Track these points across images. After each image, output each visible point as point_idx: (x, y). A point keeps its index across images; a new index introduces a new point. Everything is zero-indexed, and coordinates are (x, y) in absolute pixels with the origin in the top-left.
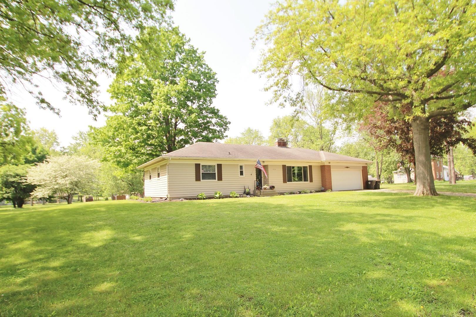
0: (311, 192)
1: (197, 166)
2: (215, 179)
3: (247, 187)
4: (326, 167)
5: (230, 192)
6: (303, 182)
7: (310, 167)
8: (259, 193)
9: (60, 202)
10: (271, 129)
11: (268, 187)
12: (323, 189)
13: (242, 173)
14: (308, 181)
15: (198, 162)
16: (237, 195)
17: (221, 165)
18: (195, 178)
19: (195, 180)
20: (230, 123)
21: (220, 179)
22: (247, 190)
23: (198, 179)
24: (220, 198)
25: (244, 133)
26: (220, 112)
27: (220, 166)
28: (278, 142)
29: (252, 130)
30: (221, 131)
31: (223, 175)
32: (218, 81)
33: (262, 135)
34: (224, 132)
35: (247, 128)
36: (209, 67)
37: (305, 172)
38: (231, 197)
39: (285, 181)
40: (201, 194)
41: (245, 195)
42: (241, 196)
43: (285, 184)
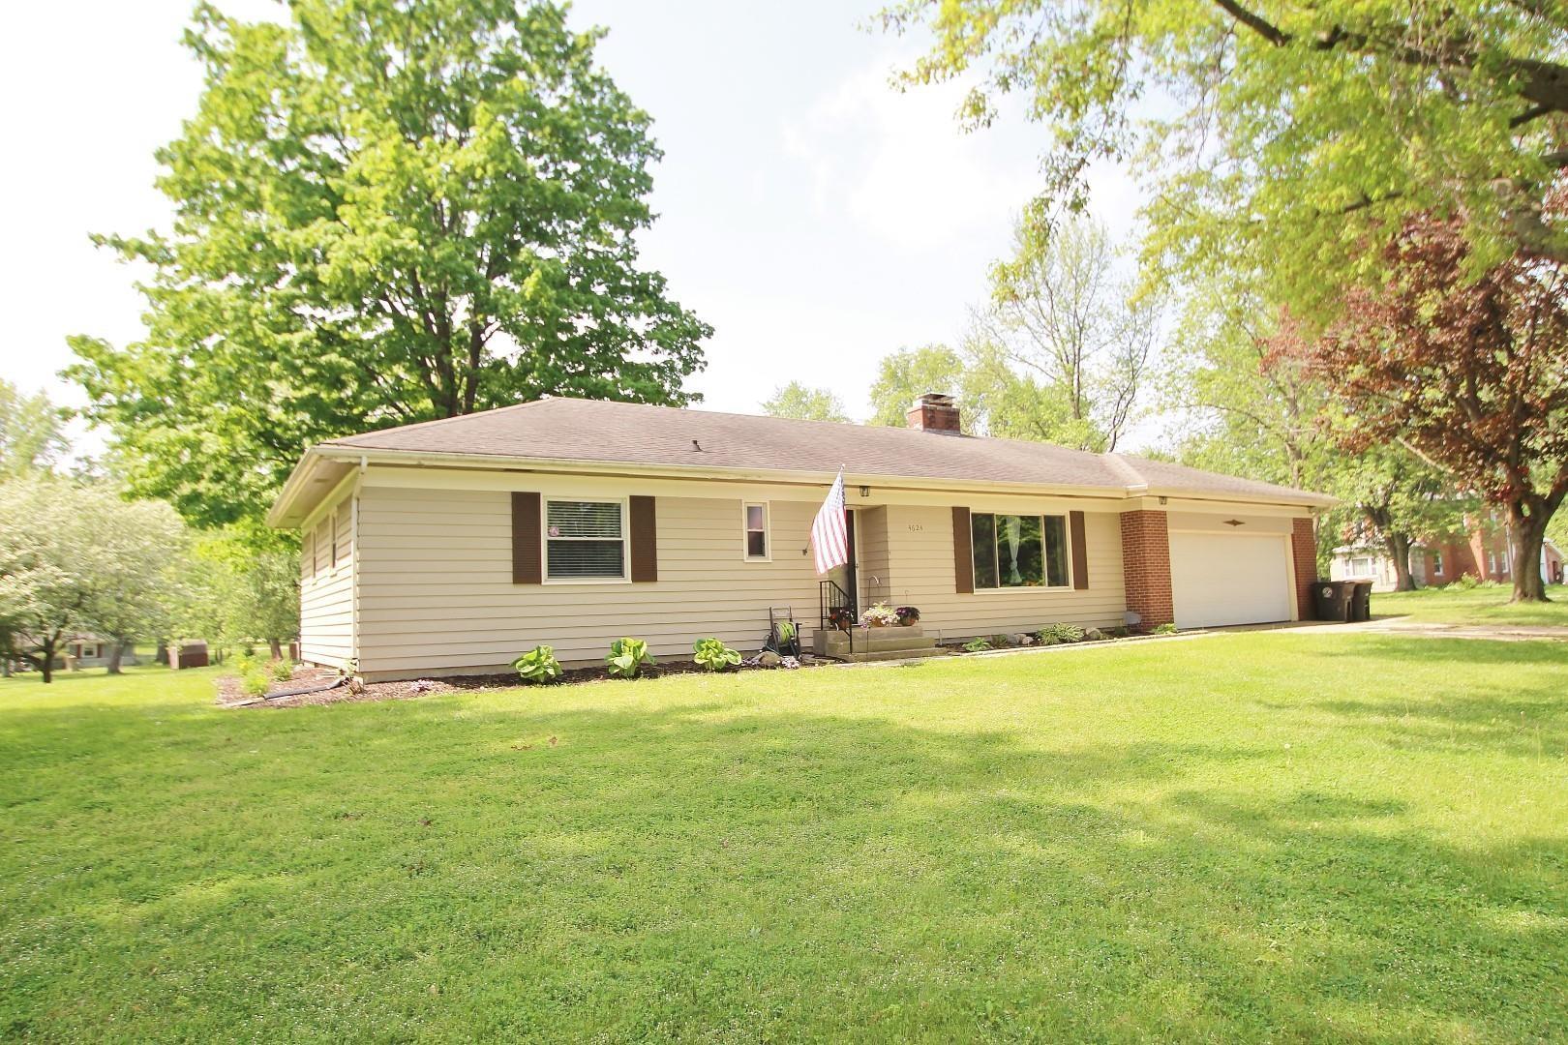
0: (1086, 638)
1: (525, 505)
2: (620, 572)
3: (784, 614)
4: (1147, 521)
5: (695, 639)
6: (1045, 589)
7: (1078, 518)
8: (843, 645)
9: (76, 668)
10: (876, 395)
11: (892, 616)
12: (1136, 619)
13: (757, 545)
14: (1066, 584)
15: (525, 485)
16: (731, 659)
17: (651, 500)
18: (509, 567)
19: (510, 577)
20: (710, 333)
21: (645, 571)
22: (785, 630)
23: (525, 572)
24: (636, 676)
25: (776, 403)
26: (667, 285)
27: (644, 508)
28: (924, 409)
29: (804, 394)
30: (672, 369)
31: (660, 555)
32: (663, 153)
33: (842, 412)
34: (686, 373)
35: (785, 385)
36: (620, 91)
37: (1055, 541)
38: (702, 669)
39: (963, 586)
40: (532, 656)
41: (772, 656)
42: (751, 662)
43: (965, 597)
